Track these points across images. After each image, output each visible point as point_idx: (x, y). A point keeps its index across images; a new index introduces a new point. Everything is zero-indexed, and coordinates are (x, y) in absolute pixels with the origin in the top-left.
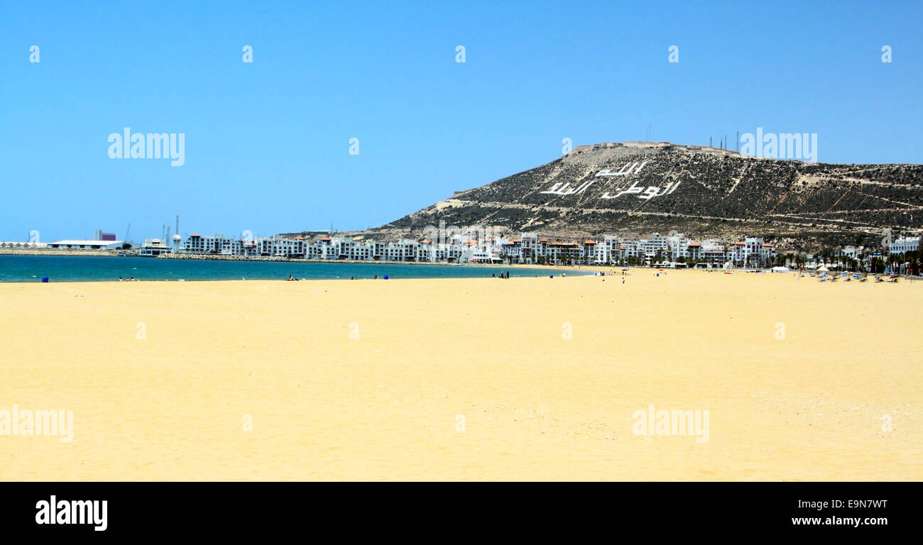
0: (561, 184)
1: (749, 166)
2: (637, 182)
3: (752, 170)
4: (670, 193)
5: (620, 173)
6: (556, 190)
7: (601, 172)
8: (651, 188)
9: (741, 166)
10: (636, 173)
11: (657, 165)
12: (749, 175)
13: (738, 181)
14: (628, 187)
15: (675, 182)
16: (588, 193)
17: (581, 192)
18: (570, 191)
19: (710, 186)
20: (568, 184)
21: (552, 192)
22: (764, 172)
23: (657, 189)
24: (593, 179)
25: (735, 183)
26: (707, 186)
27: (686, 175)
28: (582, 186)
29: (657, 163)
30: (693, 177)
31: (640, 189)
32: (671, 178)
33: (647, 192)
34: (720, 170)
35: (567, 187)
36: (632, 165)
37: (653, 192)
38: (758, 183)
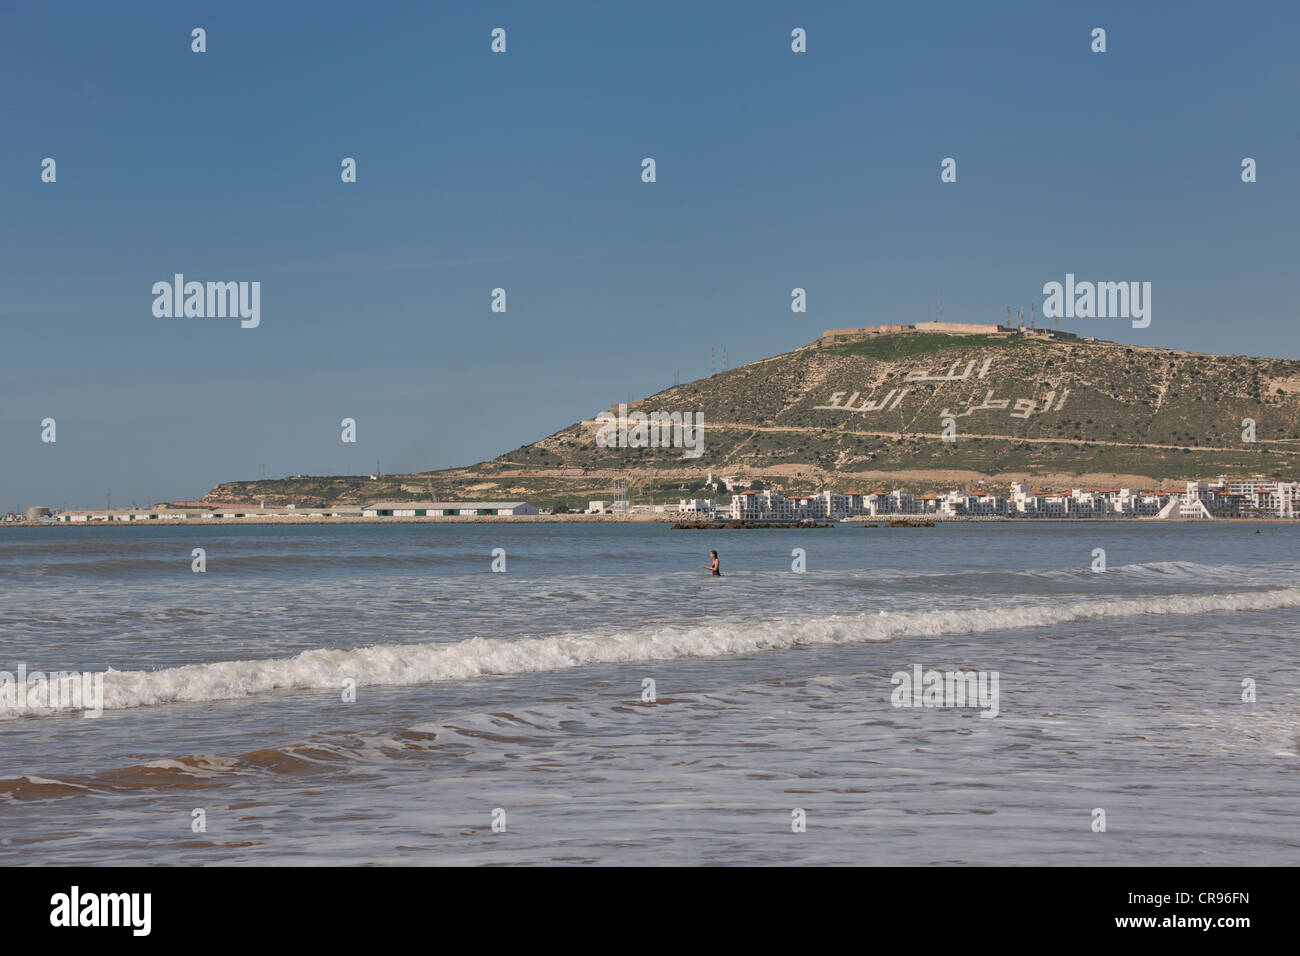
0: (844, 393)
1: (1172, 365)
2: (990, 393)
3: (1180, 372)
4: (1059, 407)
5: (950, 376)
6: (840, 404)
7: (911, 373)
8: (1021, 401)
9: (1158, 365)
10: (981, 376)
11: (1015, 365)
12: (1178, 380)
13: (1163, 390)
14: (979, 400)
15: (1059, 392)
16: (908, 408)
17: (893, 406)
18: (868, 406)
19: (1121, 398)
20: (856, 394)
21: (835, 406)
22: (1204, 375)
23: (1033, 404)
24: (903, 385)
25: (1160, 393)
26: (1116, 396)
27: (1072, 380)
28: (890, 396)
29: (1013, 361)
30: (1086, 383)
31: (1004, 404)
32: (1047, 384)
33: (1017, 407)
34: (1127, 372)
35: (858, 399)
36: (965, 362)
37: (1026, 407)
38: (1203, 392)
